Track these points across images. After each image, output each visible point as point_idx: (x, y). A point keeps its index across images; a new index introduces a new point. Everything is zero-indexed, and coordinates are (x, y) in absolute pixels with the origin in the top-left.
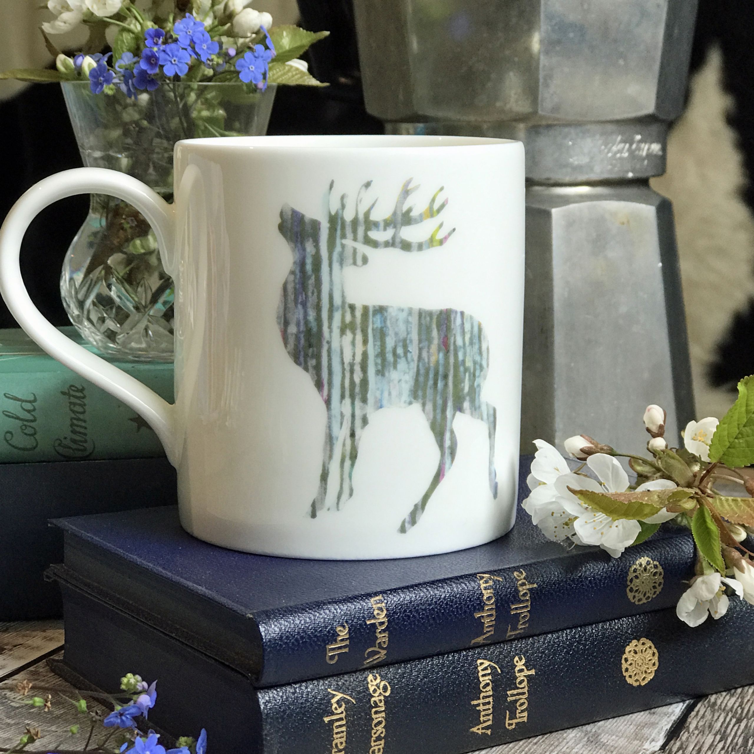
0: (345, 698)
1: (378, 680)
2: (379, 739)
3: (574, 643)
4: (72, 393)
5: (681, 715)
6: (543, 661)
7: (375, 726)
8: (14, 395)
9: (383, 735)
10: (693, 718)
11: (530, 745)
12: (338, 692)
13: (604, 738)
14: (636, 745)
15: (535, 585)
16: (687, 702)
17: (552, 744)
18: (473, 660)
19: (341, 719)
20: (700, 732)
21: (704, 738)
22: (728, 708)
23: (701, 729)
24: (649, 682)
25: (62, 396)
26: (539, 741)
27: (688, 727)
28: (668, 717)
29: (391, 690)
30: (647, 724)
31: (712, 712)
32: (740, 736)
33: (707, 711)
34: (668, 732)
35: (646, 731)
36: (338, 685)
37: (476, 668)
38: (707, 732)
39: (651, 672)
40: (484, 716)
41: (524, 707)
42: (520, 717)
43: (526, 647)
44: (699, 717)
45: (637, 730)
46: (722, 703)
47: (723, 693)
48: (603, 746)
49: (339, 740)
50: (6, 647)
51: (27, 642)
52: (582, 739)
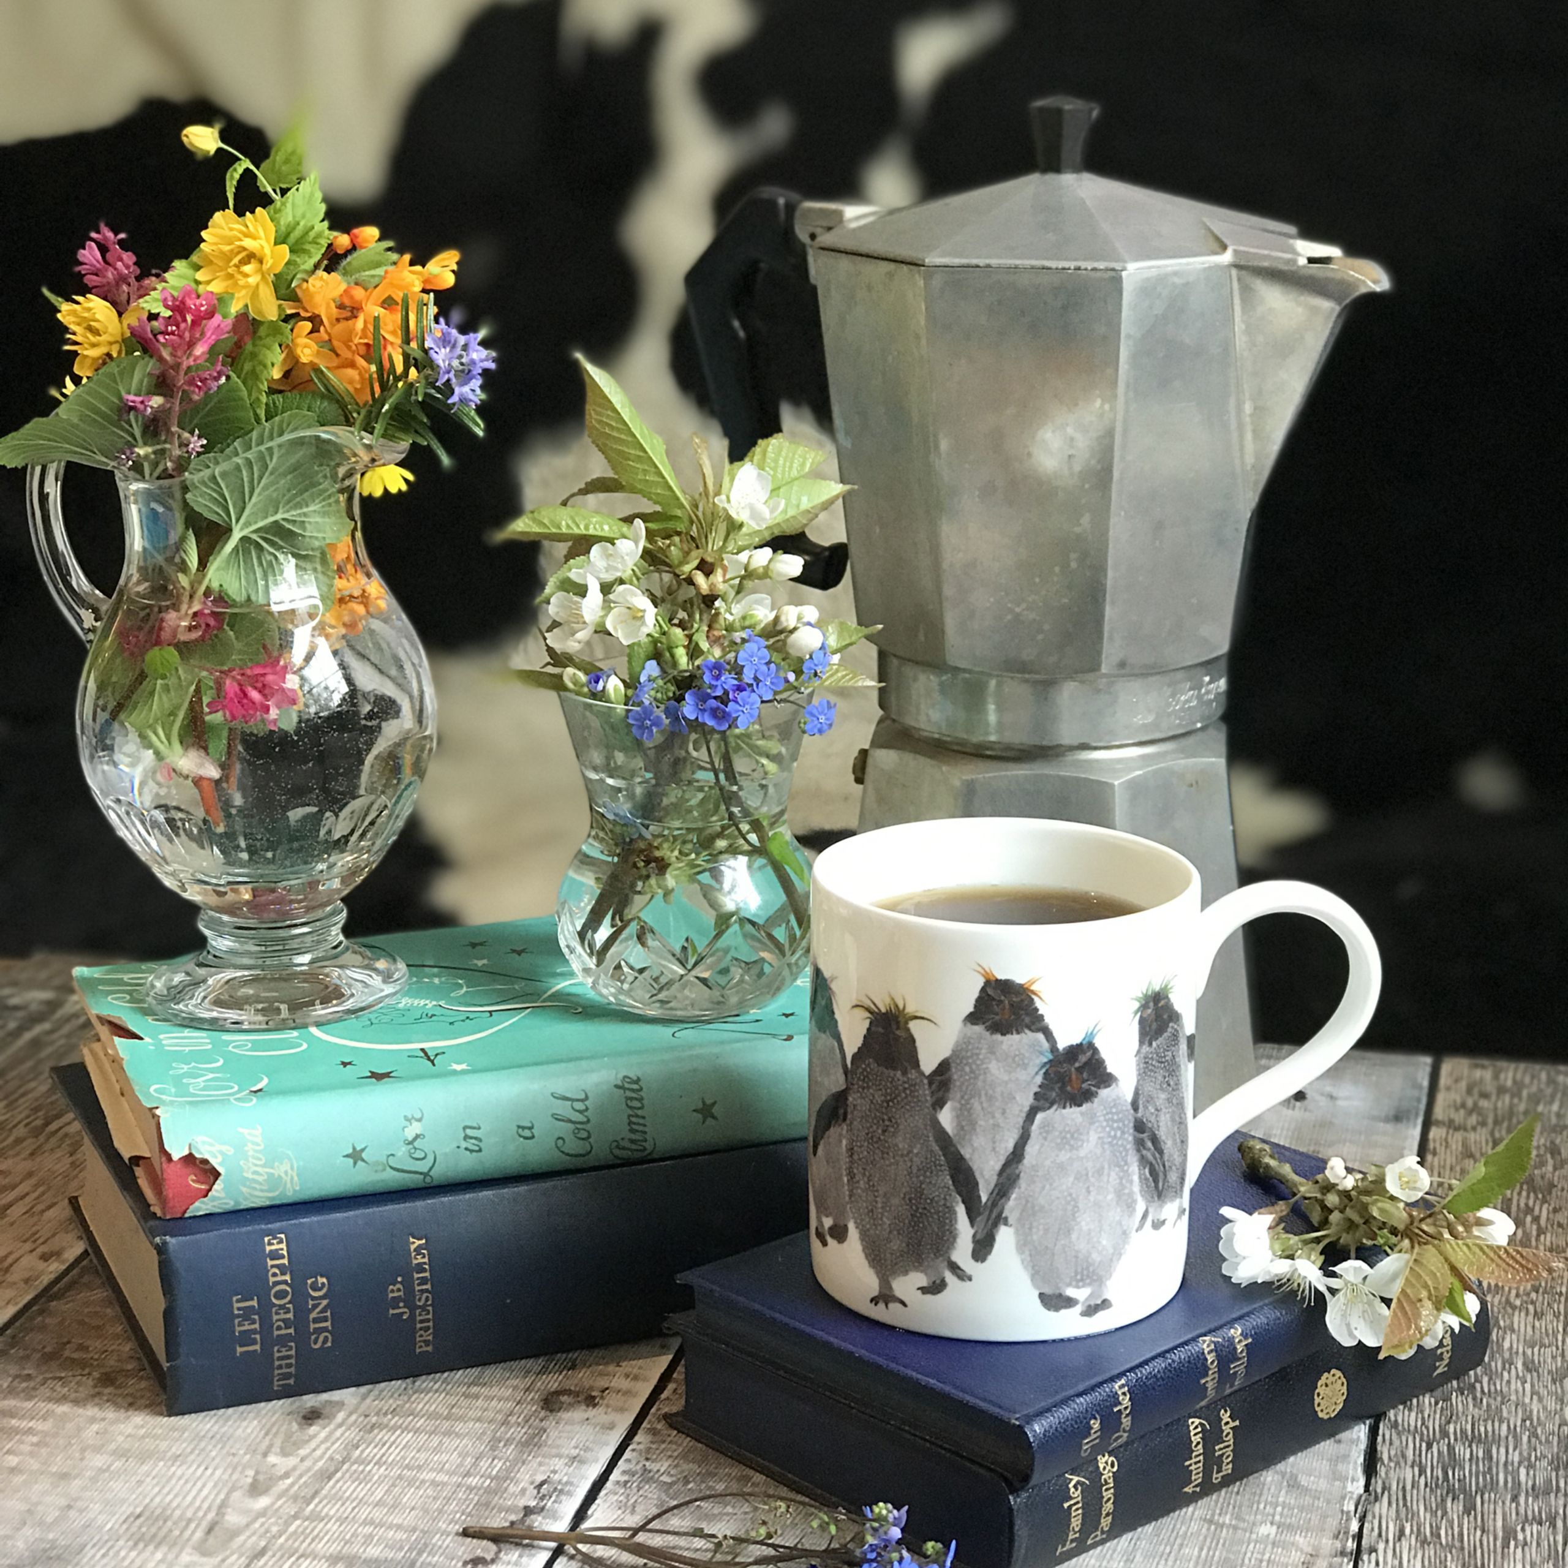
0: (1081, 1481)
1: (1106, 1458)
2: (1108, 1515)
4: (627, 1085)
5: (1368, 1440)
6: (1246, 1410)
7: (1105, 1504)
8: (562, 1093)
9: (1110, 1511)
10: (1382, 1444)
11: (1233, 1496)
12: (1074, 1476)
13: (1304, 1480)
14: (1340, 1489)
15: (1250, 1340)
16: (1368, 1422)
17: (1255, 1492)
18: (1185, 1421)
19: (1077, 1503)
20: (1396, 1465)
21: (1403, 1473)
22: (1412, 1428)
23: (1394, 1459)
24: (1338, 1413)
27: (1381, 1458)
28: (1357, 1444)
29: (1118, 1465)
30: (1338, 1457)
31: (1397, 1435)
33: (1393, 1434)
34: (1364, 1467)
35: (1340, 1467)
37: (1188, 1427)
38: (1403, 1464)
39: (1340, 1402)
40: (1194, 1475)
41: (1230, 1458)
42: (1226, 1469)
44: (1387, 1442)
45: (1332, 1466)
46: (1403, 1420)
47: (1401, 1407)
48: (1306, 1490)
49: (1076, 1523)
50: (593, 1394)
51: (612, 1384)
52: (1281, 1483)
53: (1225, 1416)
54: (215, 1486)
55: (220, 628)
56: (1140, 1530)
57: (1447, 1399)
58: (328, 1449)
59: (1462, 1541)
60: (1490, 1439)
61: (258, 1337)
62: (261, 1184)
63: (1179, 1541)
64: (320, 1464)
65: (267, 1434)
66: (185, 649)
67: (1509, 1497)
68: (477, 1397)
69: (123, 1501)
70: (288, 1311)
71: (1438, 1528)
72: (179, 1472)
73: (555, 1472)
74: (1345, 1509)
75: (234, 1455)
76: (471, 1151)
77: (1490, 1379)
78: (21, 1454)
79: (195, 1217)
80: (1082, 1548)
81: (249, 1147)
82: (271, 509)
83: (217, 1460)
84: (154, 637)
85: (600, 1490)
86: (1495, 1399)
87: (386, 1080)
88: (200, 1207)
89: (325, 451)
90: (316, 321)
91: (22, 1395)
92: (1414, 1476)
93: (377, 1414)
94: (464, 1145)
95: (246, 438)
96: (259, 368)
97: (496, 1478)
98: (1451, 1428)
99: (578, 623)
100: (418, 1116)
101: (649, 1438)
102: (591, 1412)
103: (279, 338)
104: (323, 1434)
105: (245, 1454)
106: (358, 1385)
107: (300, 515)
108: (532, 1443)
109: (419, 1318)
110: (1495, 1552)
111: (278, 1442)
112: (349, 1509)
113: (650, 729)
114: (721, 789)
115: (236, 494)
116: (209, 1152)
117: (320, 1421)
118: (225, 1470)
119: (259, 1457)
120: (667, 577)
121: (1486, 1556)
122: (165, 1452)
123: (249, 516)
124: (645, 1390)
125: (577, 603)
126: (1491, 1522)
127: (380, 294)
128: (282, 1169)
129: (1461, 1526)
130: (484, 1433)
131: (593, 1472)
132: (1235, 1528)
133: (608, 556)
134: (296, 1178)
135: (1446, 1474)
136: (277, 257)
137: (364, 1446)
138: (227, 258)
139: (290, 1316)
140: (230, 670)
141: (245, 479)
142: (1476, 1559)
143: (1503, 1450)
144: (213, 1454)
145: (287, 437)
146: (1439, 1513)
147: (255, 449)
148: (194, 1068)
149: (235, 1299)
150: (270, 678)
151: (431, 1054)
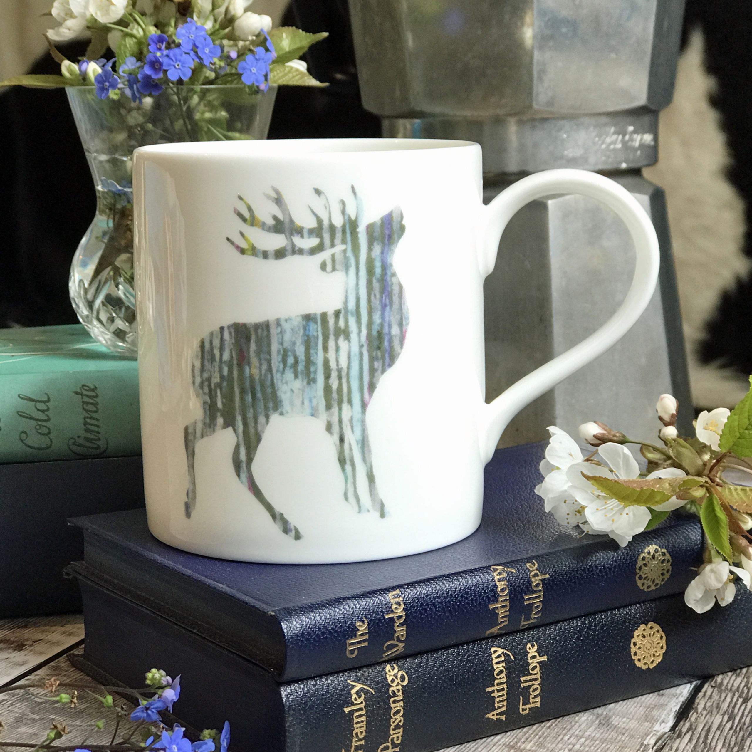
0: (365, 689)
1: (396, 670)
2: (397, 727)
3: (584, 629)
4: (85, 392)
5: (689, 696)
6: (555, 647)
7: (394, 715)
8: (28, 396)
9: (401, 724)
10: (701, 699)
11: (544, 729)
12: (357, 682)
14: (647, 727)
15: (547, 576)
16: (694, 683)
17: (565, 728)
18: (486, 648)
19: (361, 709)
20: (709, 713)
21: (713, 718)
22: (734, 688)
23: (709, 709)
24: (657, 665)
25: (75, 396)
26: (552, 725)
28: (677, 698)
29: (408, 679)
30: (656, 706)
31: (719, 692)
32: (747, 716)
33: (714, 691)
34: (678, 713)
36: (356, 676)
37: (491, 656)
39: (659, 655)
40: (498, 702)
41: (537, 692)
42: (533, 703)
43: (538, 634)
44: (707, 698)
45: (647, 712)
46: (728, 683)
47: (730, 674)
48: (615, 728)
49: (360, 730)
50: (27, 643)
51: (47, 638)
52: (594, 722)
53: (532, 651)
74: (646, 742)
92: (721, 722)
102: (14, 654)
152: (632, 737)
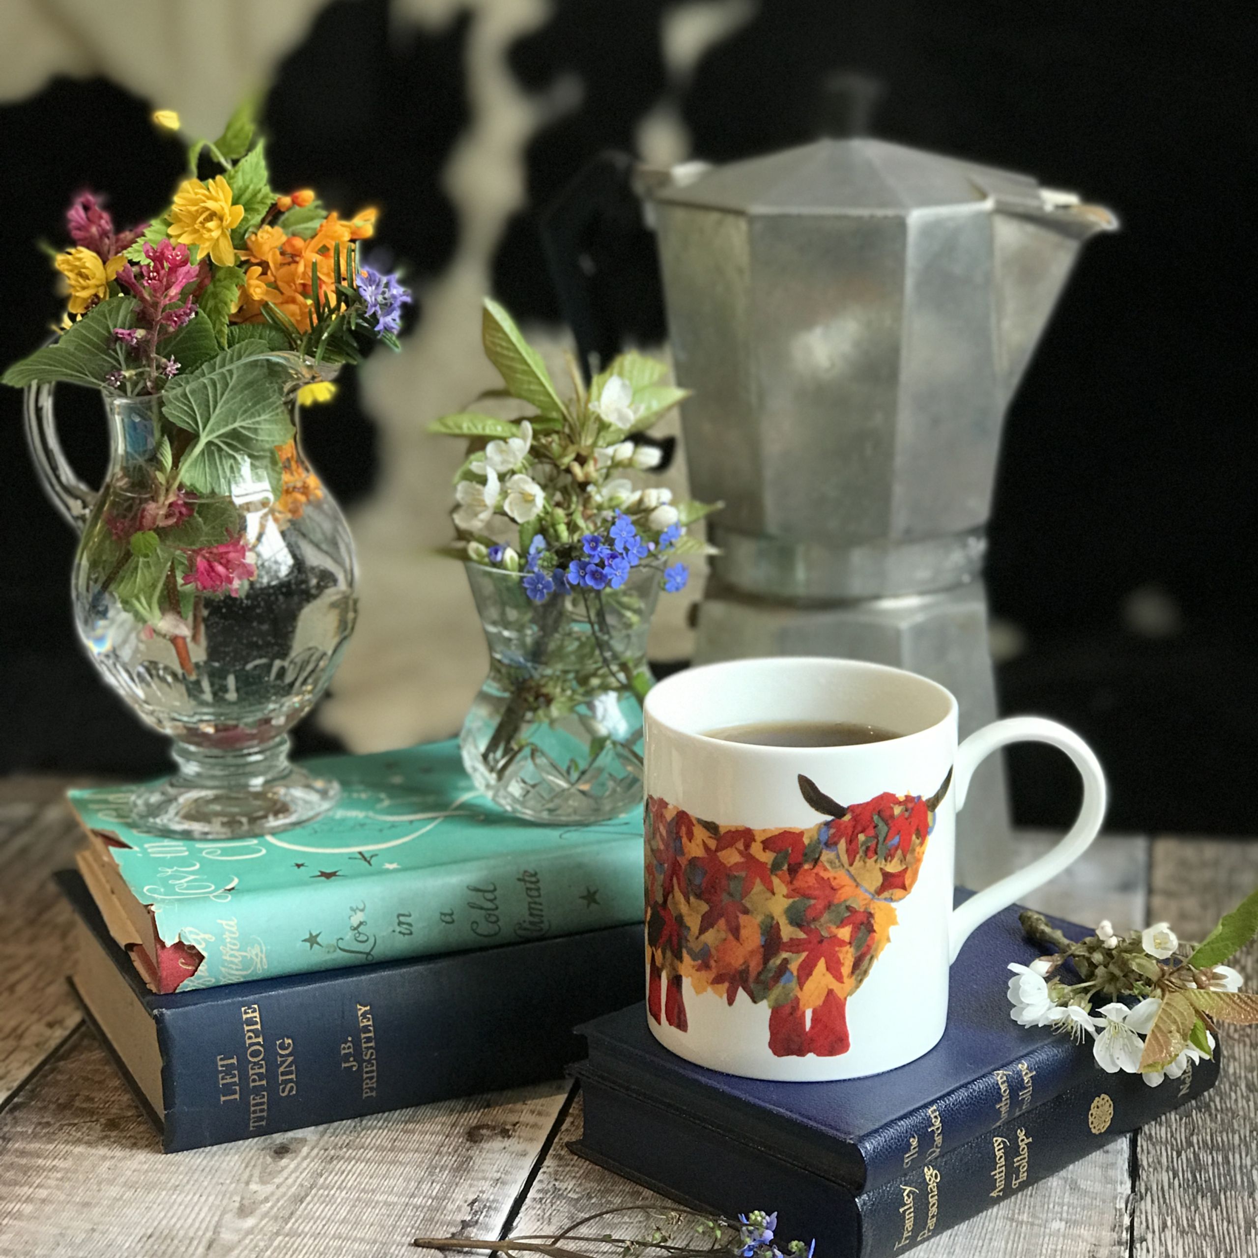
0: (912, 1190)
1: (932, 1171)
2: (933, 1217)
4: (527, 879)
5: (1129, 1150)
6: (1037, 1129)
7: (931, 1208)
8: (475, 886)
9: (936, 1214)
10: (1141, 1153)
11: (1028, 1198)
12: (908, 1186)
13: (1083, 1184)
14: (1112, 1190)
15: (1034, 1073)
16: (1128, 1135)
17: (1045, 1195)
18: (991, 1140)
19: (910, 1208)
20: (1154, 1170)
21: (1160, 1176)
22: (1164, 1140)
23: (1152, 1165)
24: (1106, 1128)
25: (519, 883)
27: (1142, 1165)
28: (1121, 1154)
29: (940, 1176)
30: (1107, 1165)
31: (1153, 1146)
33: (1150, 1145)
34: (1129, 1172)
35: (1111, 1173)
36: (906, 1181)
37: (993, 1145)
38: (1159, 1169)
39: (1109, 1120)
40: (998, 1183)
41: (1025, 1168)
42: (1022, 1177)
43: (1024, 1120)
44: (1145, 1152)
45: (1103, 1172)
46: (1156, 1134)
47: (1153, 1123)
48: (1085, 1193)
49: (909, 1224)
50: (507, 1127)
51: (521, 1119)
52: (1065, 1187)
53: (1021, 1134)
54: (210, 1209)
55: (191, 515)
56: (956, 1227)
57: (1189, 1115)
58: (298, 1177)
59: (1213, 1231)
60: (1226, 1147)
61: (237, 1088)
62: (237, 965)
63: (988, 1236)
64: (293, 1189)
65: (246, 1167)
66: (162, 533)
67: (1246, 1194)
68: (413, 1132)
69: (137, 1224)
70: (261, 1067)
71: (1193, 1220)
72: (179, 1200)
73: (483, 1192)
74: (1118, 1207)
75: (222, 1184)
76: (404, 934)
77: (1221, 1099)
78: (50, 1187)
79: (184, 992)
80: (913, 1243)
81: (227, 935)
82: (230, 419)
83: (209, 1189)
84: (138, 523)
85: (521, 1207)
86: (1227, 1115)
87: (333, 878)
88: (188, 984)
89: (274, 371)
90: (264, 265)
91: (44, 1139)
92: (1169, 1179)
93: (334, 1148)
94: (398, 929)
95: (212, 362)
96: (220, 305)
97: (436, 1197)
98: (1195, 1139)
99: (479, 506)
100: (361, 907)
101: (556, 1162)
102: (507, 1143)
103: (236, 280)
104: (292, 1166)
105: (231, 1183)
106: (316, 1124)
107: (254, 423)
108: (462, 1168)
109: (365, 1070)
110: (1240, 1239)
111: (256, 1173)
112: (321, 1226)
113: (541, 591)
114: (597, 638)
115: (203, 406)
116: (195, 940)
117: (290, 1155)
118: (217, 1196)
119: (243, 1185)
120: (548, 468)
121: (1233, 1242)
122: (166, 1183)
123: (214, 424)
124: (548, 1124)
125: (478, 490)
126: (1234, 1215)
127: (317, 243)
128: (253, 952)
129: (1210, 1218)
130: (422, 1162)
131: (515, 1191)
132: (1032, 1224)
133: (501, 451)
134: (264, 960)
135: (1194, 1177)
136: (235, 215)
137: (326, 1174)
138: (194, 217)
139: (263, 1070)
140: (201, 549)
141: (210, 395)
142: (1225, 1244)
143: (1237, 1156)
144: (206, 1183)
145: (245, 360)
146: (1193, 1208)
147: (218, 371)
148: (177, 871)
149: (219, 1058)
150: (232, 555)
151: (367, 856)
152: (1104, 1202)
